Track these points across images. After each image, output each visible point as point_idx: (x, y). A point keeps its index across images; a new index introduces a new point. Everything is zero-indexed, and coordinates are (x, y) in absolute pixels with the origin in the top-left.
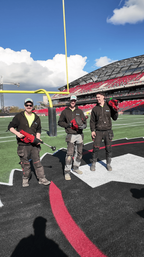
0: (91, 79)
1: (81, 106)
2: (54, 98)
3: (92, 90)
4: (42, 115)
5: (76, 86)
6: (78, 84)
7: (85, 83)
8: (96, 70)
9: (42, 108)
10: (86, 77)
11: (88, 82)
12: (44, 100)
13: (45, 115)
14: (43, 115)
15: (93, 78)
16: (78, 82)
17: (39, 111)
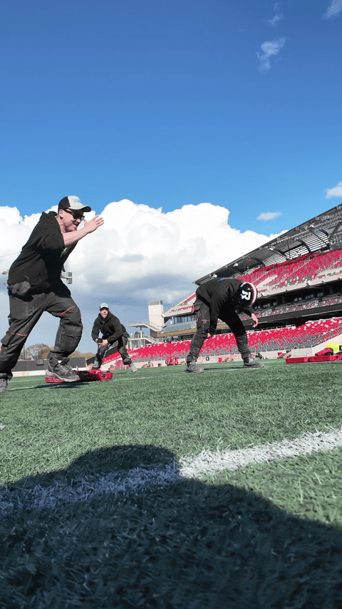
0: (303, 244)
1: (288, 327)
2: (184, 308)
3: (320, 274)
4: (155, 364)
5: (253, 270)
6: (259, 262)
7: (282, 260)
8: (325, 214)
9: (147, 342)
10: (287, 238)
11: (294, 255)
12: (151, 319)
13: (164, 364)
14: (159, 362)
15: (307, 241)
16: (259, 257)
17: (140, 351)
